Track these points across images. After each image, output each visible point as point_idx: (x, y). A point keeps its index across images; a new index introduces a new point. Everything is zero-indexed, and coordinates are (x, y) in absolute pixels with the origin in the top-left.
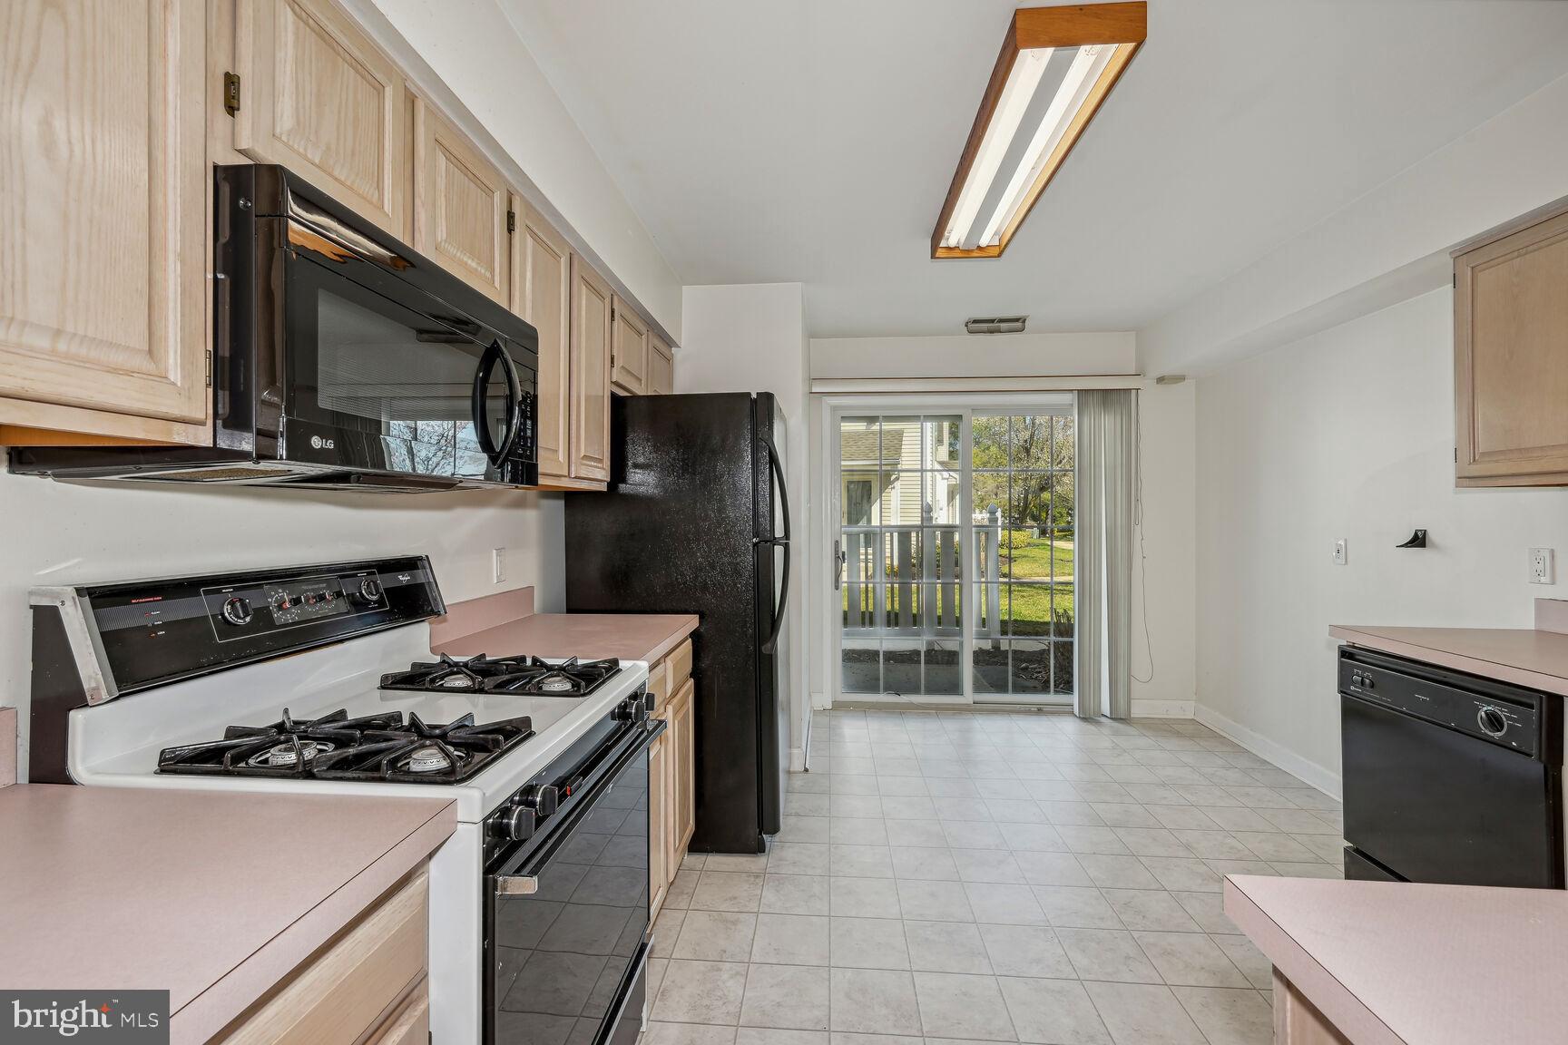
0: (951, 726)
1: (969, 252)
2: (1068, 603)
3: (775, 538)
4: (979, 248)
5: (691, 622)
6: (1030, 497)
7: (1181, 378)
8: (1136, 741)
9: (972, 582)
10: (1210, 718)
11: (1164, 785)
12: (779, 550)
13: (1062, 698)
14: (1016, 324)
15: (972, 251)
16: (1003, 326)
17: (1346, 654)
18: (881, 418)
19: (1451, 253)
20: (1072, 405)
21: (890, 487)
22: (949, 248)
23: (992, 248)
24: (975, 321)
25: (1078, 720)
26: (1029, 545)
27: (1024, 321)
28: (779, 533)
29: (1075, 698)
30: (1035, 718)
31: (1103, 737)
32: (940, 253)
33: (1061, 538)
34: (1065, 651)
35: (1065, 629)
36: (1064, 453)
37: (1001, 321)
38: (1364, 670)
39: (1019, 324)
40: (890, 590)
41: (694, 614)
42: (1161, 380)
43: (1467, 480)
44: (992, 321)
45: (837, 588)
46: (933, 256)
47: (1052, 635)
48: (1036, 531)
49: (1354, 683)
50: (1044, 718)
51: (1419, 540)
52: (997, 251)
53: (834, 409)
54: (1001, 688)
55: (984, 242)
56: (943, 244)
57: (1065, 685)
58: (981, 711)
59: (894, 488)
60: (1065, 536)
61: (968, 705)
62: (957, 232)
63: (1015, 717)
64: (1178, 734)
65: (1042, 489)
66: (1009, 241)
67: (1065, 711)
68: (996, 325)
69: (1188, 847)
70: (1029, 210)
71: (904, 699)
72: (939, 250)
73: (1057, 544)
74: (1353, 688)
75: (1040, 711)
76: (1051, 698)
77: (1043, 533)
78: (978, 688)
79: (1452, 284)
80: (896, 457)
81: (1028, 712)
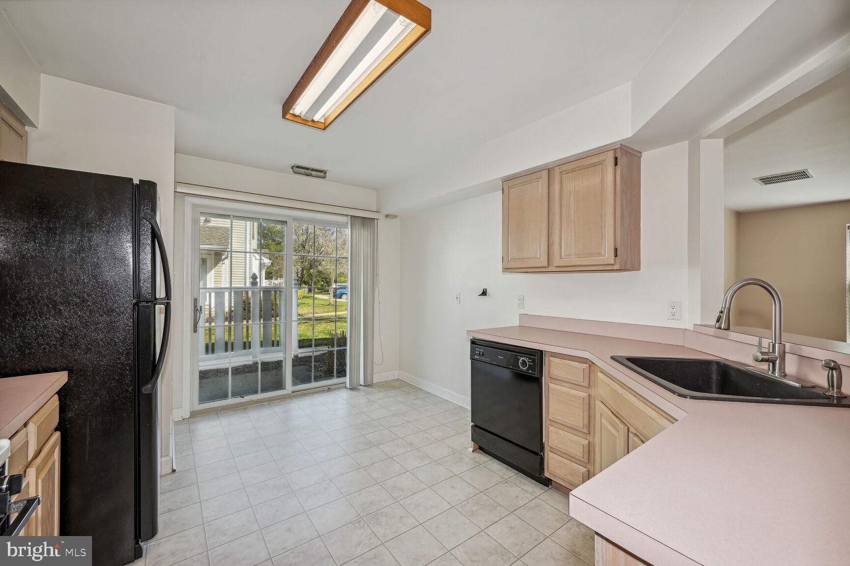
0: (278, 409)
1: (305, 121)
2: (344, 328)
3: (156, 299)
4: (313, 121)
5: (61, 378)
6: (305, 272)
7: (395, 217)
8: (377, 396)
9: (292, 321)
10: (406, 377)
11: (394, 415)
12: (160, 308)
13: (341, 380)
14: (321, 173)
15: (308, 121)
16: (314, 173)
17: (474, 342)
18: (232, 217)
19: (502, 180)
20: (347, 223)
21: (221, 262)
22: (294, 115)
23: (319, 123)
24: (298, 167)
25: (348, 390)
26: (304, 297)
27: (325, 173)
28: (161, 293)
29: (347, 379)
30: (326, 394)
31: (360, 398)
32: (288, 116)
33: (319, 293)
34: (342, 354)
35: (342, 341)
36: (323, 249)
37: (313, 170)
38: (480, 348)
39: (322, 174)
40: (227, 328)
41: (64, 370)
42: (387, 216)
43: (506, 270)
44: (308, 169)
45: (195, 331)
46: (284, 117)
47: (335, 347)
48: (307, 290)
49: (476, 355)
50: (332, 393)
51: (484, 293)
52: (323, 127)
53: (195, 206)
54: (307, 380)
55: (317, 117)
56: (291, 112)
57: (342, 373)
58: (296, 397)
59: (224, 263)
60: (321, 292)
61: (289, 394)
62: (301, 107)
63: (316, 395)
64: (394, 388)
65: (311, 267)
66: (332, 122)
67: (343, 386)
68: (309, 172)
69: (411, 445)
70: (348, 106)
71: (247, 398)
72: (289, 115)
73: (316, 296)
74: (476, 357)
75: (329, 389)
76: (335, 381)
77: (310, 291)
78: (295, 383)
79: (502, 191)
80: (225, 244)
81: (323, 391)
